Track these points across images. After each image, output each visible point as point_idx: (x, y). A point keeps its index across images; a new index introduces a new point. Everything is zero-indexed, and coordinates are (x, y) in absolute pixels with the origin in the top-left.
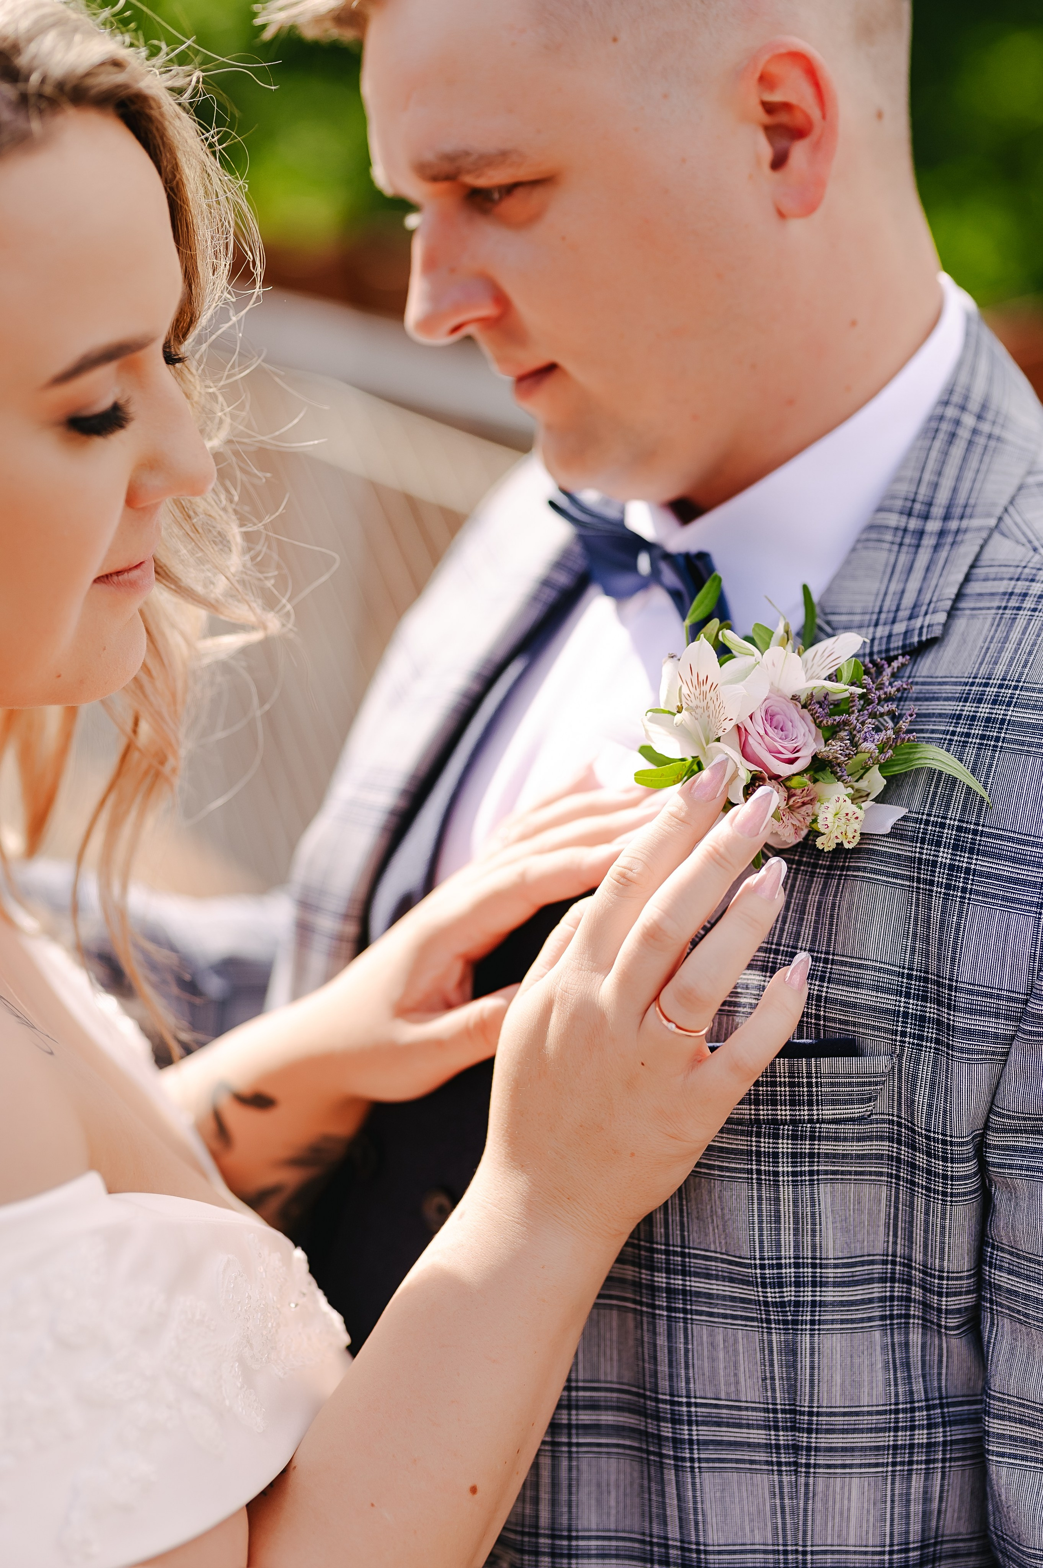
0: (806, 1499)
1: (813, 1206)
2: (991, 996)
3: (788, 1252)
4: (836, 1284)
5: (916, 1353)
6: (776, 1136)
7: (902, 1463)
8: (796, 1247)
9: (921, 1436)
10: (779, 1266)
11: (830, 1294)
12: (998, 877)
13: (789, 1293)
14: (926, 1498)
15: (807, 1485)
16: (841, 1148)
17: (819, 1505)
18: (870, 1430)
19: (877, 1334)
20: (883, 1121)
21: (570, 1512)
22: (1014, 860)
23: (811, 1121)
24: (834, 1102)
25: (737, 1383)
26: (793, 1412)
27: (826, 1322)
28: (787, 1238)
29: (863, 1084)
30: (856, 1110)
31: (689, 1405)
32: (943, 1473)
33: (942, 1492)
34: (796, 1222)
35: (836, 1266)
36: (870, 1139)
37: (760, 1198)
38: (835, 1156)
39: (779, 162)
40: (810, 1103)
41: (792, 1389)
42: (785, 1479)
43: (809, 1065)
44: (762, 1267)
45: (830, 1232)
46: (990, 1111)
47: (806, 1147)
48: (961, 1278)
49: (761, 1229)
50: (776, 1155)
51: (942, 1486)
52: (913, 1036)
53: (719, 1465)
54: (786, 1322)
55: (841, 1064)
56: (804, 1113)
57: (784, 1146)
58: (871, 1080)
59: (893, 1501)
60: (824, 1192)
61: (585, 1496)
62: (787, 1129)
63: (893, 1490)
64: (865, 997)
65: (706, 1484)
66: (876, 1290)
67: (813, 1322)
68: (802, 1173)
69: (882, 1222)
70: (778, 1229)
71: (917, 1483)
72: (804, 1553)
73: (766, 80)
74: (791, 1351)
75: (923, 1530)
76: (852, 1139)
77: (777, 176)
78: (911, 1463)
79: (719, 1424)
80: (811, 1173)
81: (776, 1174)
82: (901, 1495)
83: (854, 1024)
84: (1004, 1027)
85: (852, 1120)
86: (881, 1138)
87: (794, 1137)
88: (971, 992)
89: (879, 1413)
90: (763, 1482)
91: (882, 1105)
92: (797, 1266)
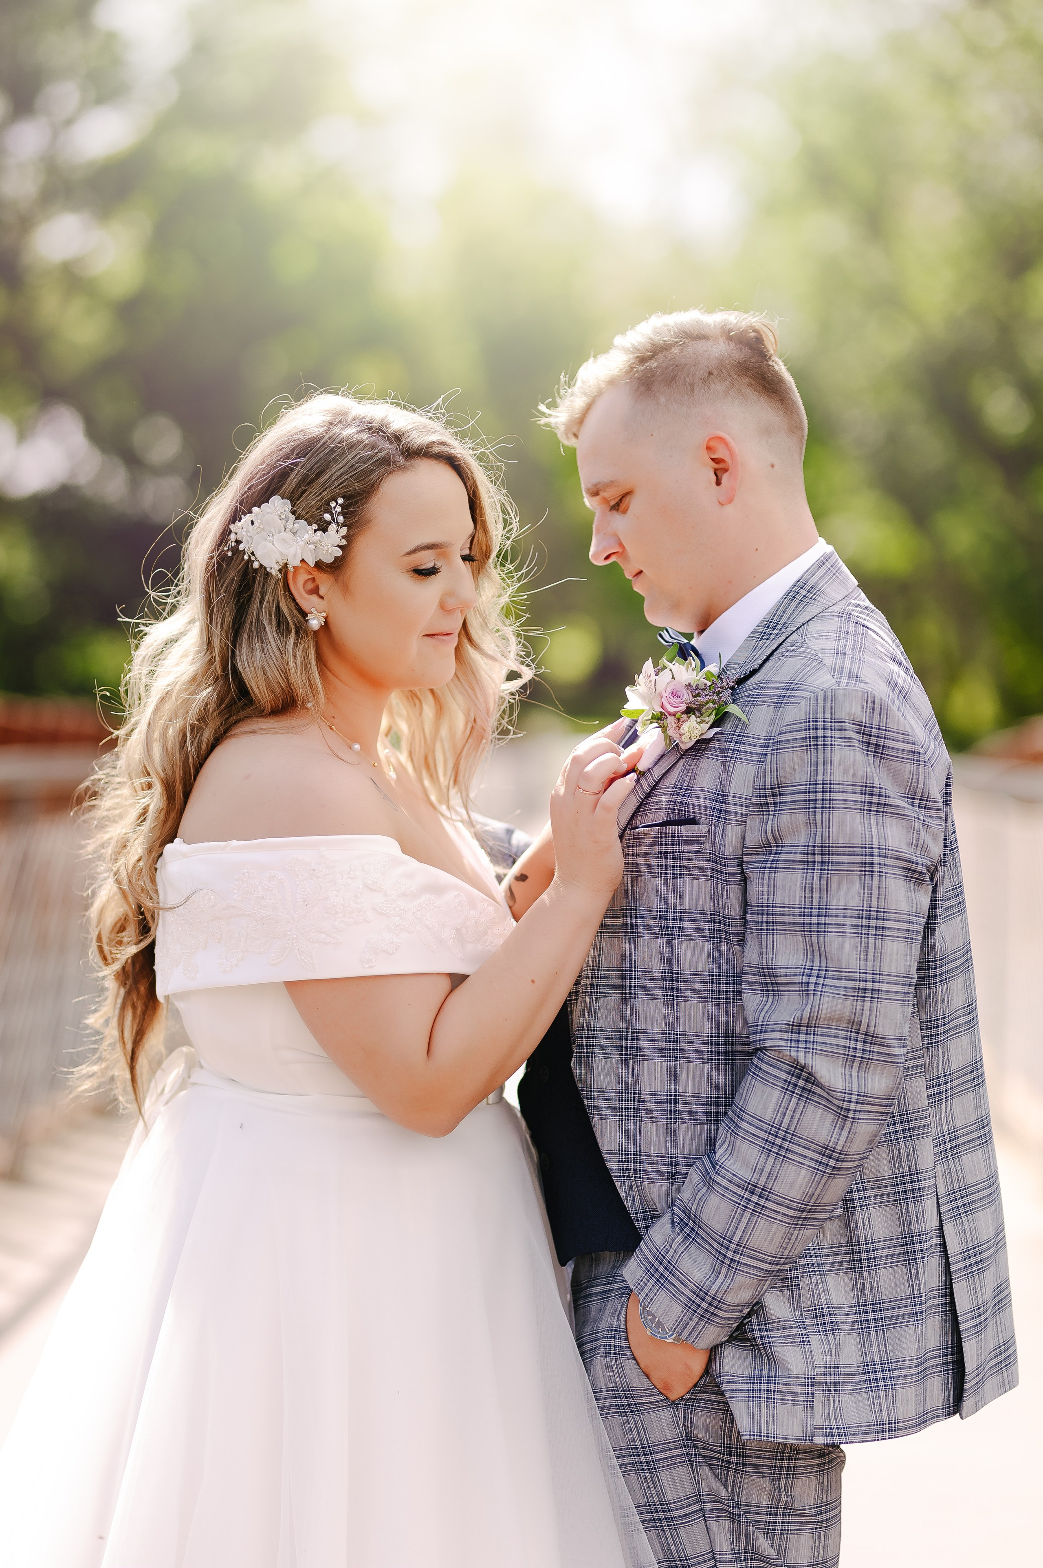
0: (677, 1011)
1: (680, 887)
2: (740, 798)
3: (671, 907)
4: (689, 920)
5: (724, 954)
6: (667, 858)
7: (716, 998)
8: (674, 904)
9: (723, 987)
10: (667, 912)
11: (686, 924)
12: (747, 752)
13: (670, 923)
14: (727, 1015)
15: (677, 1005)
16: (692, 863)
17: (682, 1014)
18: (701, 982)
19: (706, 943)
20: (707, 853)
21: (595, 1020)
22: (753, 745)
23: (679, 852)
24: (688, 844)
25: (652, 961)
26: (671, 973)
27: (684, 936)
28: (671, 900)
29: (698, 836)
30: (696, 848)
31: (635, 971)
32: (733, 1005)
33: (733, 1013)
34: (674, 894)
35: (689, 913)
36: (702, 860)
37: (661, 884)
38: (690, 867)
39: (718, 483)
40: (679, 844)
41: (671, 963)
42: (669, 1002)
43: (678, 829)
44: (660, 911)
45: (687, 899)
46: (744, 847)
47: (678, 863)
48: (736, 919)
49: (661, 897)
50: (666, 866)
51: (733, 1010)
52: (716, 817)
53: (646, 997)
54: (668, 935)
55: (689, 828)
56: (677, 848)
57: (670, 862)
58: (700, 834)
59: (712, 1014)
60: (686, 882)
61: (601, 1014)
62: (670, 855)
63: (712, 1009)
64: (701, 802)
65: (640, 1004)
66: (707, 926)
67: (679, 935)
68: (676, 874)
69: (709, 897)
70: (668, 897)
71: (722, 1007)
72: (677, 1034)
73: (709, 448)
74: (670, 947)
75: (726, 1029)
76: (695, 860)
77: (718, 488)
78: (719, 998)
79: (645, 979)
80: (680, 874)
81: (666, 874)
82: (715, 1012)
83: (697, 813)
84: (744, 810)
85: (695, 852)
86: (707, 860)
87: (673, 859)
88: (733, 797)
89: (705, 975)
90: (661, 1003)
91: (706, 846)
92: (674, 912)
